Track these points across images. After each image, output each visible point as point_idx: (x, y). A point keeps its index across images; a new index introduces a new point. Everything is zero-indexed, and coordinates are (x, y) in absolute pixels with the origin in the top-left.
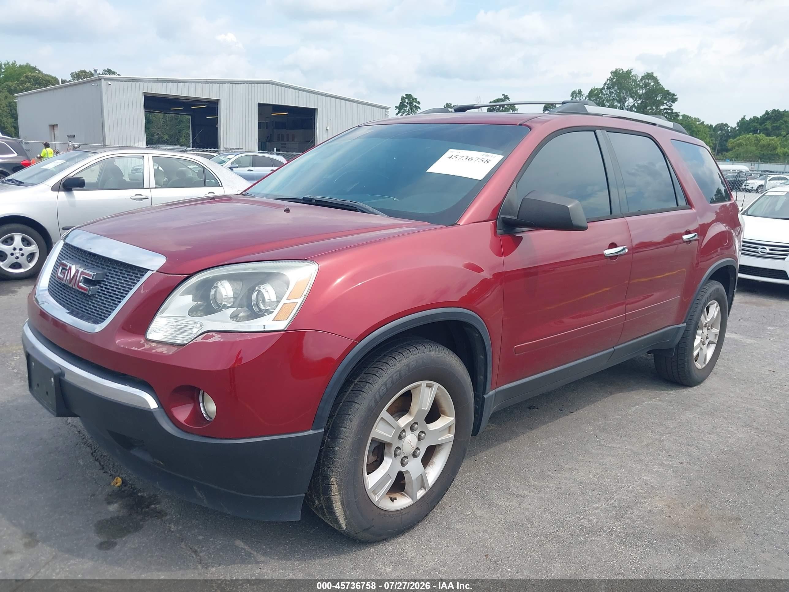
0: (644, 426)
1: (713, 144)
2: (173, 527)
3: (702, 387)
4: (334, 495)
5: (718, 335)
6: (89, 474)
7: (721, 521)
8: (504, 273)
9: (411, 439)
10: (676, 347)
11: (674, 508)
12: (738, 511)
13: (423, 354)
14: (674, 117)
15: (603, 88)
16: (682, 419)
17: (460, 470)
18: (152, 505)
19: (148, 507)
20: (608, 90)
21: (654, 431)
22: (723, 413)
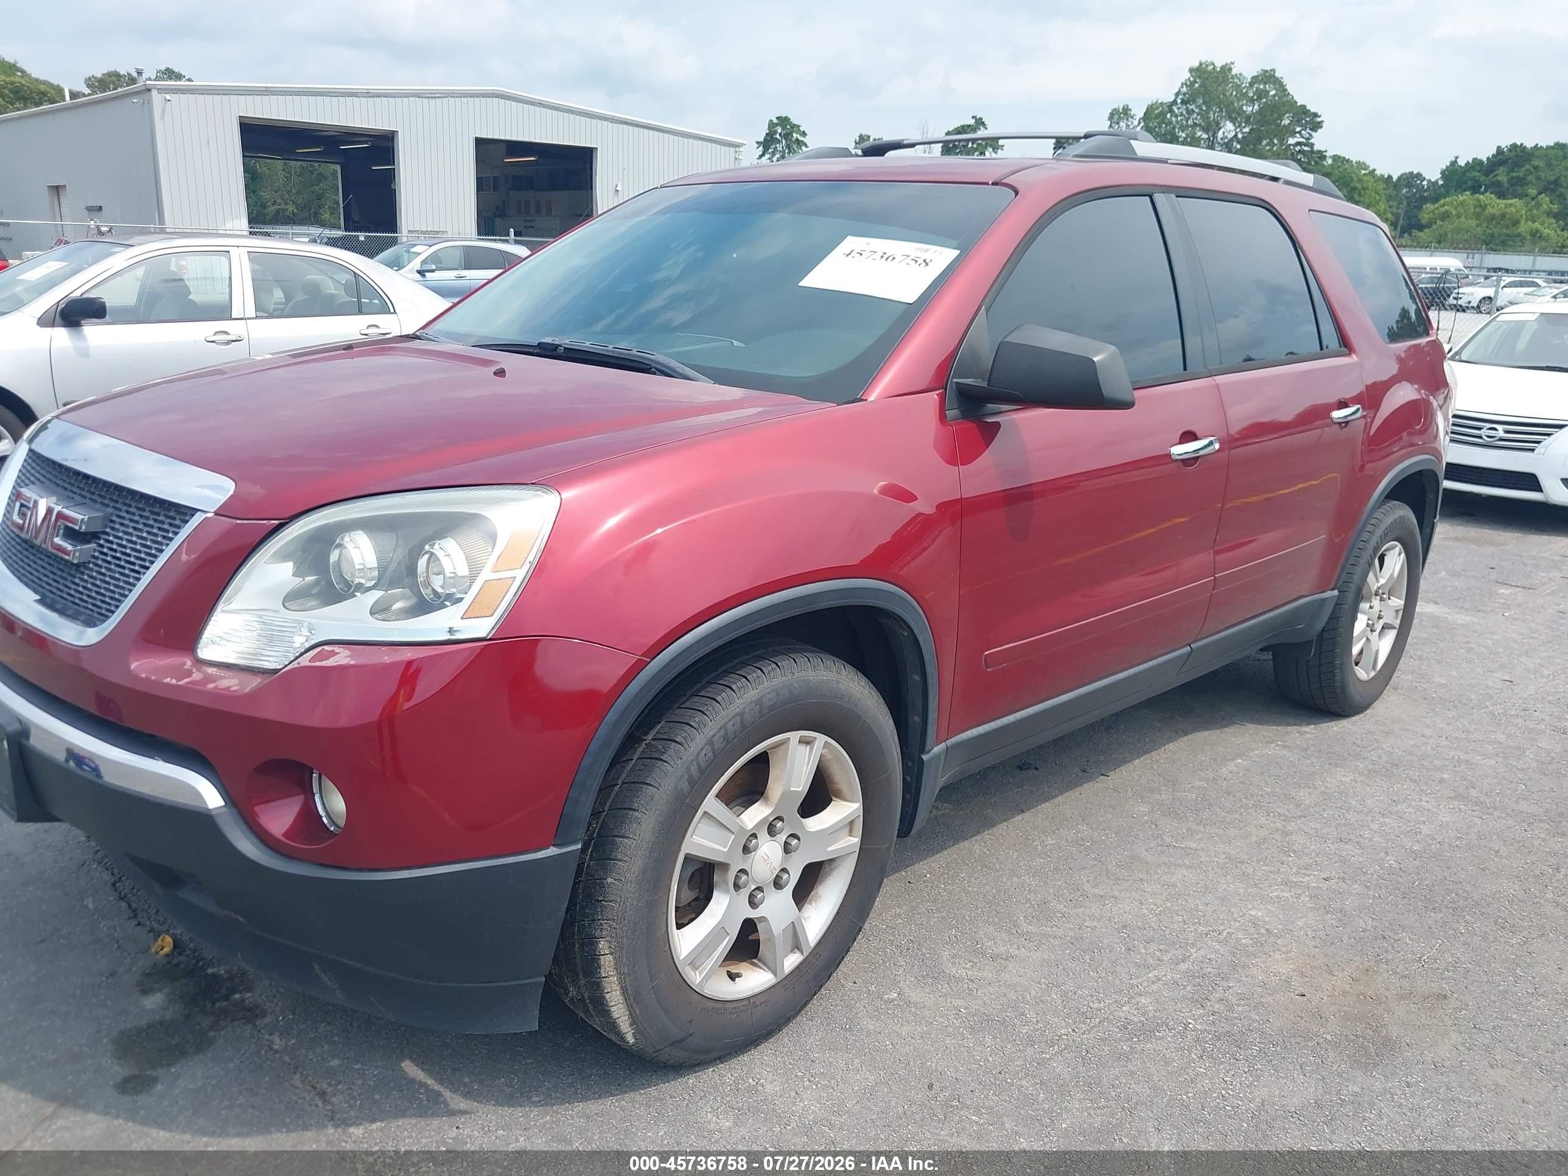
0: (1252, 802)
1: (1393, 214)
2: (277, 1040)
3: (1368, 716)
4: (606, 977)
5: (1400, 614)
6: (105, 930)
7: (1406, 1002)
8: (960, 501)
9: (769, 851)
10: (1317, 639)
11: (1311, 977)
12: (1443, 979)
13: (790, 676)
14: (1317, 159)
15: (1175, 102)
16: (1329, 786)
17: (876, 904)
18: (235, 993)
19: (227, 998)
20: (1184, 107)
21: (1272, 812)
22: (1410, 772)
